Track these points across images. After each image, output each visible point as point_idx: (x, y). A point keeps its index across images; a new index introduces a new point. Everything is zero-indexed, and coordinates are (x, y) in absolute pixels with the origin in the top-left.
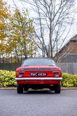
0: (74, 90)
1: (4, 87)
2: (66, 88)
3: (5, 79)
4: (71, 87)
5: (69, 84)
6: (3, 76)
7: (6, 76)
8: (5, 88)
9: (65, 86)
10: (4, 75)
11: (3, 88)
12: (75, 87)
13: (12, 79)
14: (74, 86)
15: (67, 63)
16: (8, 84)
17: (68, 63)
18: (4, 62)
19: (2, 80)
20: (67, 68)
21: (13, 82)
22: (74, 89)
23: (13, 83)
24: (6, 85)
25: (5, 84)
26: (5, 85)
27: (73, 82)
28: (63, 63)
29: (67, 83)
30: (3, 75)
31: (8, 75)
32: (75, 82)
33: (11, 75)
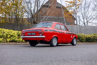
3: (7, 36)
6: (5, 34)
7: (8, 33)
13: (12, 36)
16: (10, 40)
23: (14, 39)
26: (8, 41)
33: (12, 33)
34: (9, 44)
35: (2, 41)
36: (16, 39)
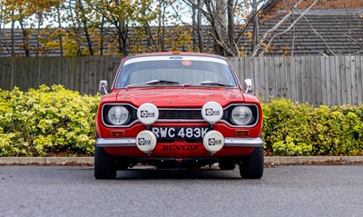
0: (313, 167)
1: (36, 154)
2: (283, 159)
3: (37, 121)
4: (305, 154)
5: (296, 143)
6: (30, 113)
7: (43, 110)
8: (40, 160)
9: (279, 153)
10: (36, 106)
11: (32, 159)
12: (322, 154)
13: (65, 122)
14: (314, 153)
15: (292, 59)
16: (51, 144)
17: (297, 58)
18: (27, 52)
19: (28, 127)
20: (293, 78)
21: (72, 134)
22: (313, 163)
23: (72, 139)
24: (45, 147)
25: (41, 142)
27: (313, 136)
28: (277, 58)
29: (288, 138)
30: (31, 106)
31: (52, 108)
32: (321, 137)
33: (64, 109)
34: (37, 164)
35: (8, 148)
36: (84, 138)
